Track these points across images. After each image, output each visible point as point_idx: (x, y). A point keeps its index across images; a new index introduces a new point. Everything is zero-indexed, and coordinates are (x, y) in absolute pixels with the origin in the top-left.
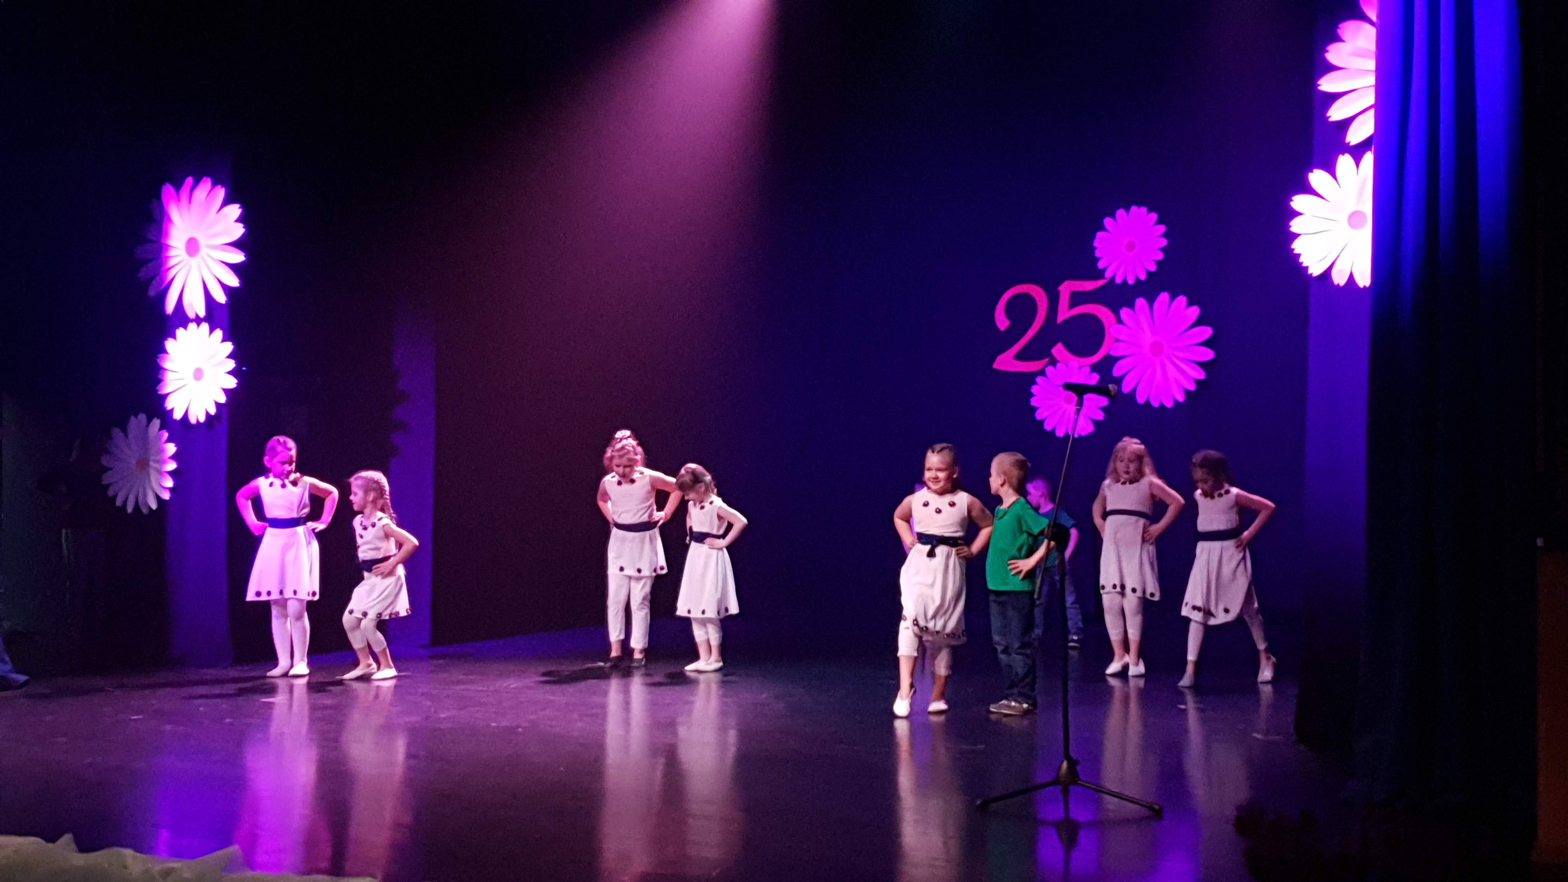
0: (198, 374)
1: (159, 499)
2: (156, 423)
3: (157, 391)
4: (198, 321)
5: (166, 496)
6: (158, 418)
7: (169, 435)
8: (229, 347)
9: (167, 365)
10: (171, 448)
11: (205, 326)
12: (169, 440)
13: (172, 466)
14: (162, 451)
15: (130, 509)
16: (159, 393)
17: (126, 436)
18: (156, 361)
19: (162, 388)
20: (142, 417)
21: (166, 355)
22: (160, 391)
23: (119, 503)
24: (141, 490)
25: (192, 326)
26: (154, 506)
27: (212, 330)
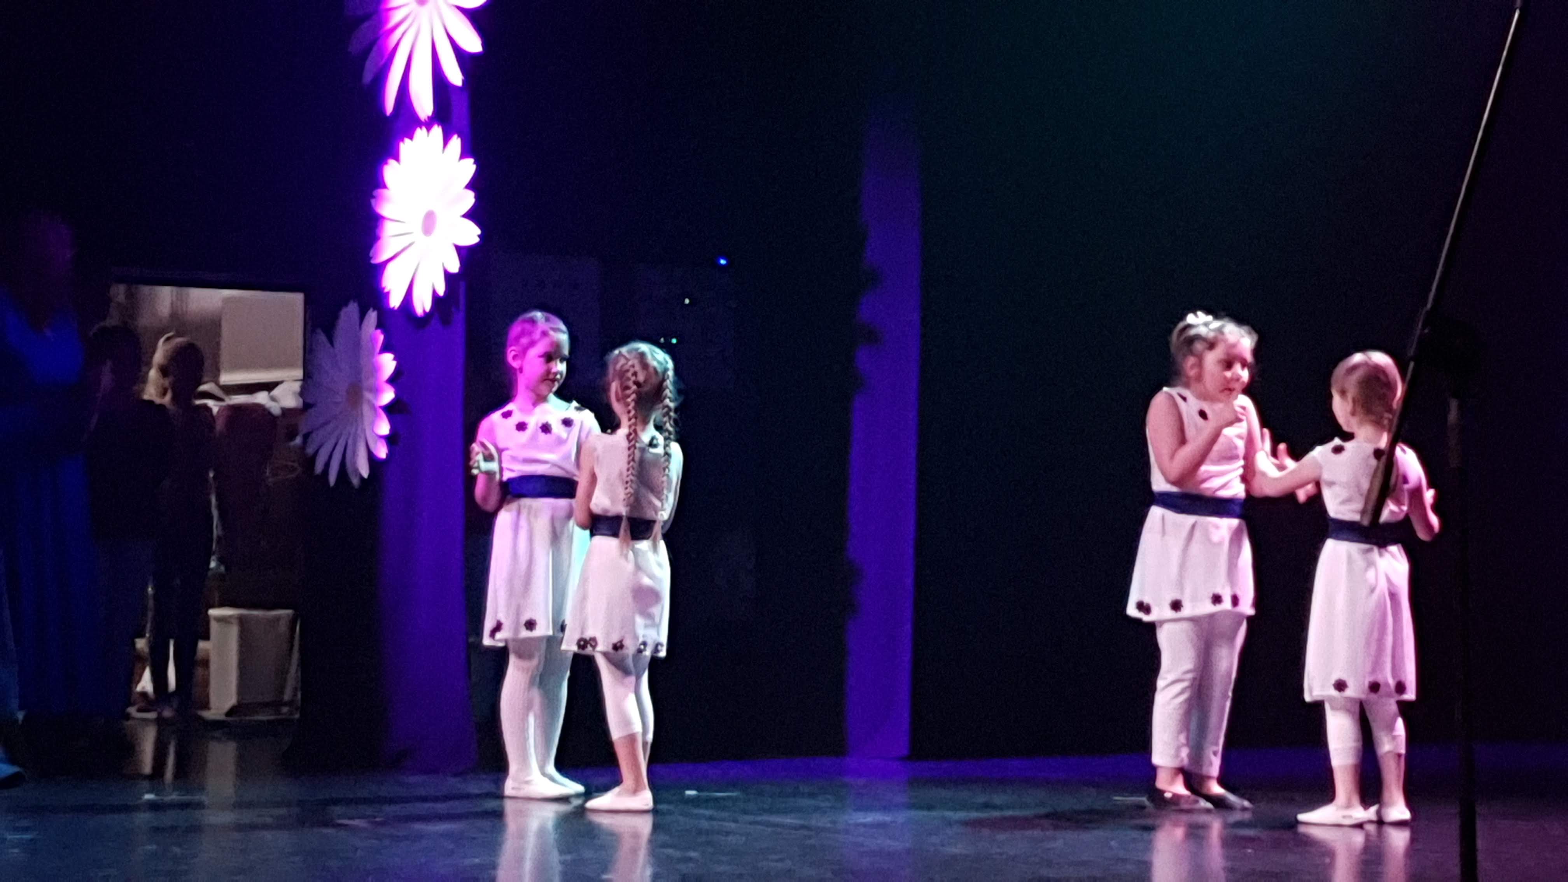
0: (429, 222)
1: (372, 458)
2: (372, 316)
3: (370, 258)
4: (428, 125)
5: (382, 452)
6: (374, 310)
7: (385, 338)
8: (469, 167)
9: (386, 210)
10: (388, 363)
11: (437, 131)
12: (385, 349)
13: (388, 396)
14: (376, 369)
15: (332, 479)
16: (373, 262)
17: (332, 343)
18: (370, 204)
19: (376, 254)
20: (352, 308)
21: (385, 191)
22: (375, 259)
23: (319, 468)
24: (350, 442)
25: (420, 133)
26: (365, 472)
27: (446, 140)
